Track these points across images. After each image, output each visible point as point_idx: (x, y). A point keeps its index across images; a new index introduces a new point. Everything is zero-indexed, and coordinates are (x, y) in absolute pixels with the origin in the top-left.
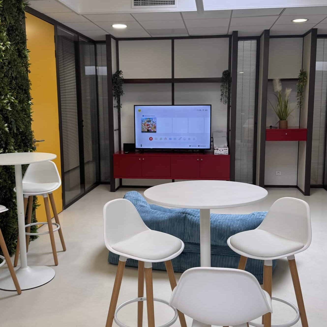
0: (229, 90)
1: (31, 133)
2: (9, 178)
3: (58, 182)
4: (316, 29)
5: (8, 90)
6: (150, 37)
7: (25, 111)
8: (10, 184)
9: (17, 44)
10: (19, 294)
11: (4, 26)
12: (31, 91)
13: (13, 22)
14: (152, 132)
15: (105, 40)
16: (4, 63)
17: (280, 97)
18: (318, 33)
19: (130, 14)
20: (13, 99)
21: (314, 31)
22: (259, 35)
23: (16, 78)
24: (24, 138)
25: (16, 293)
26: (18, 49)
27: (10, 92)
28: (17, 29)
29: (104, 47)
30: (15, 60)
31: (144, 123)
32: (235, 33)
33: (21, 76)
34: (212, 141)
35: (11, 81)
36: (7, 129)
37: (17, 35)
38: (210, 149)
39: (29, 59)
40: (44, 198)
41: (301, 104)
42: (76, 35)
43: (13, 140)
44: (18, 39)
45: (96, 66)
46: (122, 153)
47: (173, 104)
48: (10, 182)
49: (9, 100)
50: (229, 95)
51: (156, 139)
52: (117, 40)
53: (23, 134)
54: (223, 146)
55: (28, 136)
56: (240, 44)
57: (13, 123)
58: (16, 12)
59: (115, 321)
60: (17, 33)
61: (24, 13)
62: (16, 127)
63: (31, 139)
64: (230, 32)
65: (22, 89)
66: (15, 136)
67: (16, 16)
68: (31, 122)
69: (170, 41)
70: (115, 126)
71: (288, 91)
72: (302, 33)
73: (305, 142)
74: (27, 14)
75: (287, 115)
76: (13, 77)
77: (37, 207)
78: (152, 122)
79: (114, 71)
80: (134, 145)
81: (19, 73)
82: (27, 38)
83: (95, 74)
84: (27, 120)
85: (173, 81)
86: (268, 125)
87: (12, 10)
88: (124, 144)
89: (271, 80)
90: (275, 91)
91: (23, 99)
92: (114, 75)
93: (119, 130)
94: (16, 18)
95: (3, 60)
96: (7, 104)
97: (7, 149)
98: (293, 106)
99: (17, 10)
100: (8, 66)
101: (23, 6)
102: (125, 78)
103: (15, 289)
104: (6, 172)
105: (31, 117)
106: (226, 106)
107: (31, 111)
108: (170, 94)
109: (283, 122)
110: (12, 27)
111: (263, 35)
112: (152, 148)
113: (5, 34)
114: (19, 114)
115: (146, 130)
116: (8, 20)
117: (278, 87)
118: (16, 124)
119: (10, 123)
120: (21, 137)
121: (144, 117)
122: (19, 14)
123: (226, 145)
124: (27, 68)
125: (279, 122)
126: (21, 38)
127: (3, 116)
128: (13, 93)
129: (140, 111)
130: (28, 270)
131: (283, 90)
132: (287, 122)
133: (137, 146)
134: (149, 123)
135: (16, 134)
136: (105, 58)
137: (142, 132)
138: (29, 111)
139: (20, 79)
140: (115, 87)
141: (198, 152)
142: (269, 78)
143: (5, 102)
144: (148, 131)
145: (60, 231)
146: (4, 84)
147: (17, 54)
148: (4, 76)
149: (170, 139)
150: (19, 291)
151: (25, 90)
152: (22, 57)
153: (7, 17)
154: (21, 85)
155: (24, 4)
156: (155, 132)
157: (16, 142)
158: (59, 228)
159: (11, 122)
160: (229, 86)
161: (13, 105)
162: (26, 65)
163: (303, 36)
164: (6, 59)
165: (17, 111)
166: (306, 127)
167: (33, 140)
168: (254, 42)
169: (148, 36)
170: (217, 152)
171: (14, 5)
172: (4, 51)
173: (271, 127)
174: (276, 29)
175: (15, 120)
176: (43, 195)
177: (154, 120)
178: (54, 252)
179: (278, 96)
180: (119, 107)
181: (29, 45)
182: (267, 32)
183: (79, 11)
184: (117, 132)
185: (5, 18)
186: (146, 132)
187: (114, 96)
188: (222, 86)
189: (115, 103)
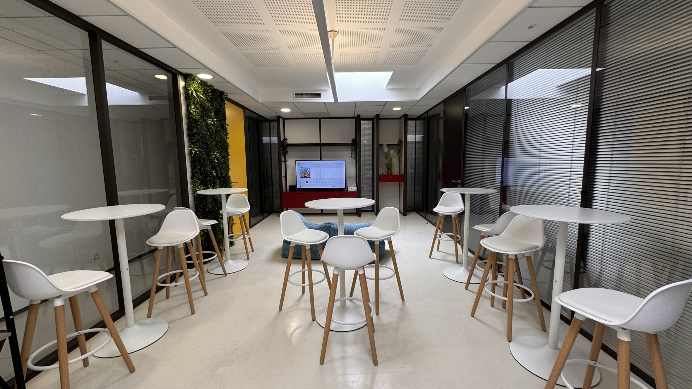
0: (356, 151)
1: (229, 177)
2: (216, 205)
3: (248, 207)
4: (407, 115)
5: (215, 149)
6: (305, 117)
7: (226, 163)
8: (217, 209)
9: (220, 121)
10: (226, 276)
11: (212, 109)
12: (229, 151)
13: (218, 107)
14: (308, 178)
15: (276, 119)
16: (213, 132)
17: (387, 155)
18: (408, 117)
19: (293, 103)
20: (218, 155)
21: (406, 116)
22: (374, 118)
23: (220, 142)
24: (225, 180)
25: (224, 275)
26: (221, 124)
27: (216, 151)
28: (220, 111)
29: (276, 123)
30: (219, 131)
31: (302, 172)
32: (359, 116)
33: (223, 141)
34: (346, 183)
35: (217, 144)
36: (215, 174)
37: (220, 115)
38: (345, 188)
39: (228, 130)
40: (240, 217)
41: (400, 159)
42: (257, 116)
43: (218, 181)
44: (221, 118)
45: (270, 137)
46: (288, 192)
47: (321, 160)
48: (216, 208)
49: (216, 156)
50: (356, 154)
51: (310, 182)
52: (284, 119)
53: (224, 177)
54: (353, 186)
55: (228, 179)
56: (362, 122)
57: (218, 170)
58: (220, 101)
59: (289, 282)
60: (220, 113)
61: (225, 101)
62: (220, 173)
63: (229, 181)
64: (356, 116)
65: (224, 149)
66: (220, 179)
67: (220, 103)
68: (229, 170)
69: (319, 120)
70: (283, 174)
71: (392, 152)
72: (399, 117)
73: (403, 183)
74: (226, 102)
75: (391, 166)
76: (218, 141)
77: (234, 225)
78: (307, 171)
79: (282, 139)
80: (296, 186)
81: (222, 139)
82: (227, 117)
83: (269, 142)
84: (227, 169)
85: (320, 145)
86: (381, 173)
87: (218, 99)
88: (289, 186)
89: (382, 145)
90: (384, 152)
91: (225, 155)
92: (282, 141)
93: (286, 176)
94: (220, 104)
95: (212, 130)
96: (215, 158)
97: (215, 187)
98: (395, 161)
99: (220, 100)
100: (215, 134)
101: (224, 97)
102: (289, 143)
103: (223, 273)
104: (214, 201)
105: (229, 167)
106: (355, 160)
107: (229, 163)
108: (319, 153)
109: (389, 170)
110: (217, 109)
111: (376, 118)
112: (307, 188)
113: (213, 114)
114: (222, 165)
115: (304, 177)
116: (215, 105)
117: (386, 149)
118: (220, 171)
119: (216, 171)
120: (223, 180)
121: (302, 168)
122: (222, 102)
123: (355, 185)
124: (226, 136)
125: (387, 171)
126: (223, 117)
127: (212, 166)
128: (218, 151)
129: (299, 164)
130: (230, 262)
131: (389, 151)
132: (392, 171)
133: (298, 187)
134: (306, 172)
135: (220, 177)
136: (276, 131)
137: (301, 178)
138: (228, 163)
139: (222, 143)
140: (283, 149)
141: (337, 190)
142: (380, 144)
143: (213, 156)
144: (305, 177)
145: (249, 238)
146: (212, 145)
147: (221, 127)
148: (213, 141)
149: (319, 182)
150: (225, 274)
151: (226, 150)
152: (224, 129)
153: (214, 103)
154: (223, 146)
155: (225, 96)
156: (310, 178)
157: (220, 183)
158: (249, 236)
159: (217, 169)
160: (356, 148)
161: (218, 159)
162: (226, 134)
163: (400, 119)
164: (214, 130)
165: (221, 163)
166: (403, 174)
167: (231, 181)
168: (371, 122)
169: (304, 117)
170: (349, 190)
171: (218, 96)
172: (212, 125)
173: (382, 174)
174: (383, 114)
175: (220, 169)
176: (238, 215)
177: (309, 170)
178: (247, 252)
179: (386, 155)
180: (285, 162)
181: (227, 122)
182: (378, 116)
183: (260, 101)
184: (285, 178)
185: (213, 104)
186: (303, 178)
187: (282, 154)
188: (352, 148)
189: (283, 159)
